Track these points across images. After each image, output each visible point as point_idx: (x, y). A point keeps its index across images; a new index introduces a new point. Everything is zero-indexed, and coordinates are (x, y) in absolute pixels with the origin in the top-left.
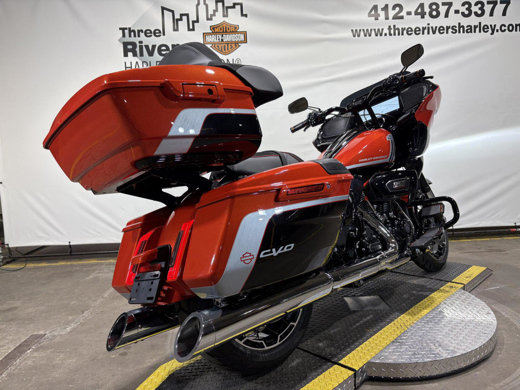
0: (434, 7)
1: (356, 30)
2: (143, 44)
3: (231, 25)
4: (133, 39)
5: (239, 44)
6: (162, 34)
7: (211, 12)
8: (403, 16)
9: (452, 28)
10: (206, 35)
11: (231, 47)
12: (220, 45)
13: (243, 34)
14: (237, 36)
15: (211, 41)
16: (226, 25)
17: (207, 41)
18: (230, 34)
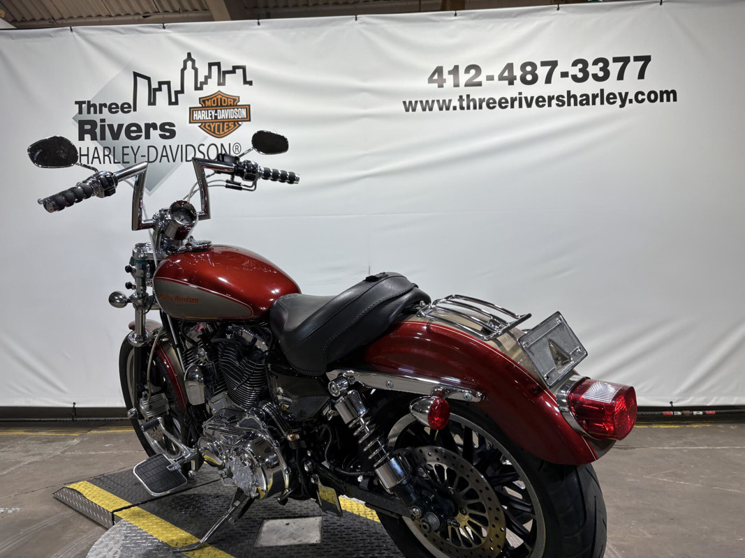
0: (529, 68)
1: (410, 102)
2: (106, 123)
3: (228, 97)
4: (92, 117)
5: (240, 123)
6: (132, 109)
7: (201, 79)
8: (481, 82)
9: (558, 99)
10: (193, 111)
11: (227, 127)
12: (213, 124)
13: (245, 109)
14: (237, 111)
15: (200, 119)
16: (221, 97)
17: (194, 119)
18: (226, 109)
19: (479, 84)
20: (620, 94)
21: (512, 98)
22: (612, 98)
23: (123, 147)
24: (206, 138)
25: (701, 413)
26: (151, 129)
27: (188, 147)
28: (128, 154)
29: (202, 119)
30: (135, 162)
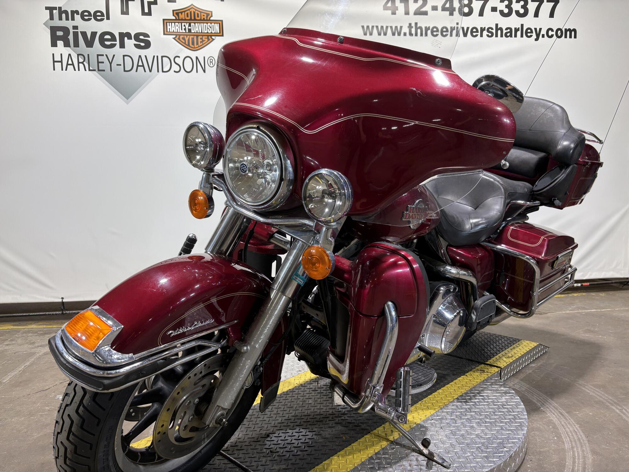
1: (368, 27)
2: (79, 30)
3: (202, 11)
4: (64, 23)
5: (213, 37)
6: (105, 18)
8: (427, 12)
9: (488, 31)
10: (167, 23)
11: (201, 40)
12: (187, 37)
13: (218, 24)
14: (210, 26)
15: (175, 31)
16: (195, 11)
17: (168, 31)
18: (200, 23)
19: (425, 13)
20: (536, 29)
21: (451, 28)
22: (529, 33)
23: (98, 55)
25: (579, 285)
26: (126, 38)
27: (164, 58)
28: (103, 62)
29: (176, 31)
30: (111, 71)
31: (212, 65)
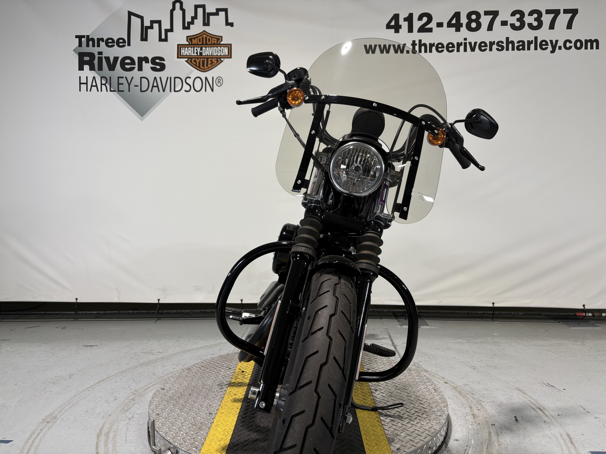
0: (474, 17)
1: (370, 46)
2: (103, 56)
3: (212, 36)
4: (91, 49)
5: (222, 59)
6: (127, 44)
7: (188, 19)
8: (432, 28)
9: (498, 44)
10: (181, 48)
11: (211, 62)
12: (198, 59)
13: (227, 48)
14: (220, 49)
15: (187, 55)
16: (206, 36)
17: (182, 54)
18: (211, 47)
19: (430, 30)
20: (551, 41)
21: (458, 43)
22: (544, 45)
23: (119, 78)
24: (192, 71)
26: (144, 62)
27: (176, 79)
28: (122, 84)
29: (189, 55)
30: (129, 91)
31: (219, 85)
